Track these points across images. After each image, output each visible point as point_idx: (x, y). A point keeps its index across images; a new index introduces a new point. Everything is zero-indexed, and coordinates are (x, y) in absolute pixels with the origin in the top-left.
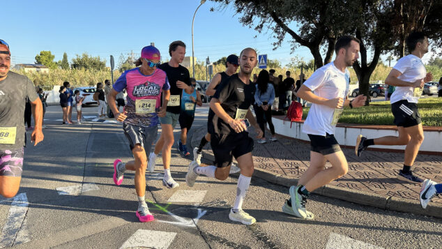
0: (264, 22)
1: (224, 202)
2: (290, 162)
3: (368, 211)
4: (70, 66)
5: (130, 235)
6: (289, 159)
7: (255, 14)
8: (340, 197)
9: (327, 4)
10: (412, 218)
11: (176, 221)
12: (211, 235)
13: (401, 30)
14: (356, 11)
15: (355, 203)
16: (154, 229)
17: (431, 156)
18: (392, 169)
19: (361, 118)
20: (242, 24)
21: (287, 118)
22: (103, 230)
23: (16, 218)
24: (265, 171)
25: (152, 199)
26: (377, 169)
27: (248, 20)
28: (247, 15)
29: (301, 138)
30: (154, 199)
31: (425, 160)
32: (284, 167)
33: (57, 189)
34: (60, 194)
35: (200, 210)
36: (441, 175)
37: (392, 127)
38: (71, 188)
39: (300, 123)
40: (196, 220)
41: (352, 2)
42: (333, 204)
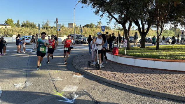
0: (104, 14)
1: (85, 91)
2: (113, 73)
3: (142, 96)
6: (112, 71)
7: (100, 10)
8: (132, 89)
10: (159, 99)
13: (158, 19)
15: (137, 92)
17: (168, 72)
18: (152, 77)
19: (141, 55)
20: (95, 14)
21: (112, 54)
24: (103, 77)
26: (147, 77)
27: (97, 12)
28: (97, 10)
29: (118, 62)
30: (57, 90)
31: (165, 73)
32: (110, 75)
33: (15, 85)
34: (16, 87)
35: (75, 95)
36: (171, 80)
37: (153, 59)
38: (21, 84)
39: (117, 56)
40: (73, 99)
41: (139, 8)
42: (129, 92)
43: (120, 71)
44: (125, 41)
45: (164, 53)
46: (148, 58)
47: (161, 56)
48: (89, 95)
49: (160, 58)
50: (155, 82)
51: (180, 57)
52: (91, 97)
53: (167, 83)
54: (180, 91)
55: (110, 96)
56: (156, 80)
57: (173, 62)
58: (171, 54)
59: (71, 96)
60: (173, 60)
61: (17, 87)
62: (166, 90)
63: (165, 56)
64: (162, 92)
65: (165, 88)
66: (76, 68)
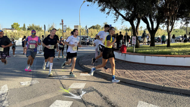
0: (110, 11)
1: (94, 88)
2: (122, 70)
3: (155, 92)
4: (26, 29)
5: (53, 103)
6: (121, 69)
7: (106, 7)
8: (143, 85)
9: (137, 3)
10: (173, 94)
11: (73, 96)
12: (88, 102)
13: (168, 14)
14: (149, 6)
15: (149, 88)
16: (63, 100)
17: (181, 68)
18: (165, 73)
19: (151, 51)
20: (101, 12)
21: (120, 52)
22: (41, 100)
23: (3, 96)
25: (62, 87)
26: (159, 73)
27: (103, 10)
28: (103, 8)
29: (126, 60)
30: (63, 87)
31: (178, 69)
32: (119, 72)
33: (21, 83)
34: (22, 85)
35: (83, 92)
36: (185, 76)
37: (164, 55)
38: (27, 82)
39: (126, 54)
40: (81, 95)
41: (148, 3)
42: (140, 89)
43: (130, 69)
44: (134, 38)
45: (177, 49)
46: (159, 54)
47: (173, 52)
48: (97, 91)
49: (172, 54)
50: (168, 78)
52: (99, 94)
53: (181, 79)
55: (120, 92)
56: (169, 76)
57: (186, 58)
58: (183, 50)
59: (78, 93)
60: (187, 56)
61: (24, 85)
62: (181, 85)
63: (177, 52)
64: (176, 88)
65: (179, 84)
66: (83, 67)
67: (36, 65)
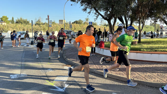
0: (91, 11)
7: (88, 8)
8: (117, 78)
13: (140, 15)
17: (148, 62)
18: (135, 67)
20: (83, 11)
21: (99, 47)
24: (91, 68)
25: (48, 80)
27: (85, 10)
28: (85, 8)
29: (104, 55)
31: (146, 64)
32: (97, 66)
33: (10, 76)
35: (66, 84)
36: (151, 70)
38: (16, 75)
39: (103, 49)
40: (64, 88)
41: (123, 6)
42: (114, 81)
44: (111, 35)
45: (145, 46)
46: (131, 50)
47: (142, 48)
48: (78, 84)
49: (141, 51)
51: (159, 49)
54: (159, 80)
56: (138, 70)
57: (153, 54)
58: (151, 47)
59: (62, 86)
60: (153, 52)
61: (13, 78)
62: (147, 79)
63: (146, 49)
64: (143, 81)
65: (146, 77)
66: (66, 60)
67: (24, 58)
